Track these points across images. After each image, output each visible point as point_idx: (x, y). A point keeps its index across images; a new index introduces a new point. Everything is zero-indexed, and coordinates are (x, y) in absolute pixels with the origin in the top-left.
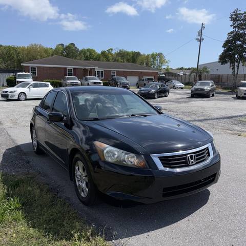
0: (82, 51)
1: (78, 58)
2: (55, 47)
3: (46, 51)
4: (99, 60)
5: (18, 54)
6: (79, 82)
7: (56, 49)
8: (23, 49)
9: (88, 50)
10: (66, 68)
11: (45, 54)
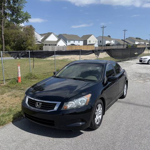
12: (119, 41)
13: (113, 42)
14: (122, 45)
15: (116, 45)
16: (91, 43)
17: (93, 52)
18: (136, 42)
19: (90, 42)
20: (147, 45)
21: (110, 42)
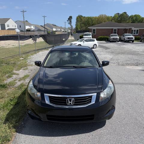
0: (131, 17)
1: (127, 21)
2: (114, 15)
3: (108, 18)
4: (141, 22)
5: (92, 21)
6: (118, 37)
7: (114, 17)
8: (95, 18)
9: (135, 16)
10: (112, 29)
11: (107, 20)
12: (38, 27)
13: (33, 28)
14: (43, 31)
15: (37, 31)
16: (10, 27)
17: (31, 37)
18: (53, 29)
19: (8, 26)
20: (63, 31)
21: (30, 28)
